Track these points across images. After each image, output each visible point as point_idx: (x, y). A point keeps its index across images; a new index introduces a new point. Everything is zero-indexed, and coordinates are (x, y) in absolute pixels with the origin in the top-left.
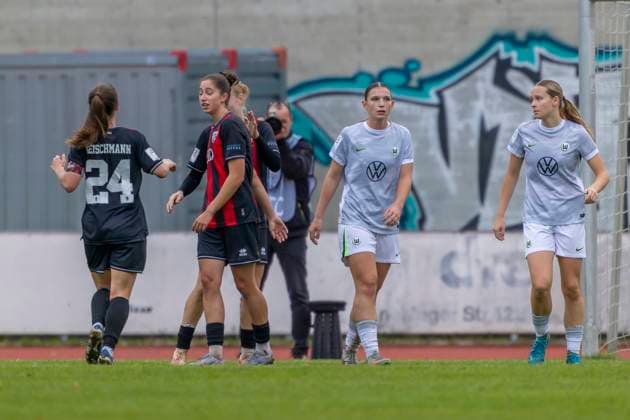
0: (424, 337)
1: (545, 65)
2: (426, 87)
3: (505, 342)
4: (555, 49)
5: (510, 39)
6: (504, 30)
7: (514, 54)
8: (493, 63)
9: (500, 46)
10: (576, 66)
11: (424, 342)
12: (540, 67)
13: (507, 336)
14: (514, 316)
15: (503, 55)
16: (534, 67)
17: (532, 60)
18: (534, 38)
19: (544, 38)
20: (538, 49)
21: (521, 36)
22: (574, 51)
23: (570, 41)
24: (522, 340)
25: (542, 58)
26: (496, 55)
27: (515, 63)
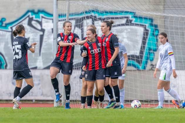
0: (7, 100)
1: (43, 19)
2: (8, 26)
3: (31, 102)
4: (46, 14)
5: (33, 12)
6: (31, 9)
7: (34, 16)
8: (28, 19)
9: (30, 14)
10: (53, 19)
11: (6, 102)
12: (42, 20)
13: (32, 100)
14: (34, 95)
15: (31, 17)
16: (40, 20)
17: (39, 18)
18: (40, 11)
19: (43, 11)
20: (41, 15)
21: (36, 11)
22: (52, 15)
23: (50, 12)
24: (36, 102)
25: (42, 17)
26: (29, 16)
27: (34, 19)
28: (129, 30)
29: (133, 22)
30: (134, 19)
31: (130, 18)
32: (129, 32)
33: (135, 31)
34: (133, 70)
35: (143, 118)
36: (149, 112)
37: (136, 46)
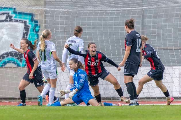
28: (9, 26)
29: (13, 18)
30: (14, 15)
31: (10, 15)
32: (9, 28)
33: (15, 28)
34: (14, 67)
35: (24, 116)
36: (30, 110)
37: (17, 42)
